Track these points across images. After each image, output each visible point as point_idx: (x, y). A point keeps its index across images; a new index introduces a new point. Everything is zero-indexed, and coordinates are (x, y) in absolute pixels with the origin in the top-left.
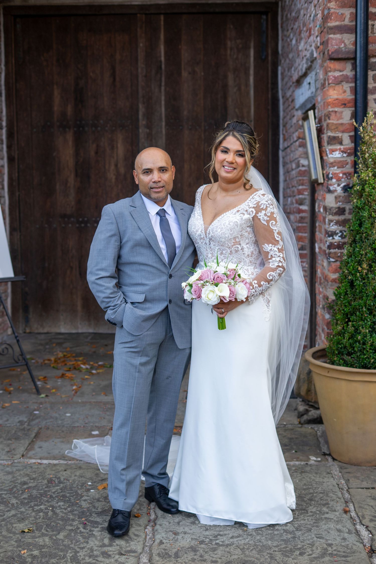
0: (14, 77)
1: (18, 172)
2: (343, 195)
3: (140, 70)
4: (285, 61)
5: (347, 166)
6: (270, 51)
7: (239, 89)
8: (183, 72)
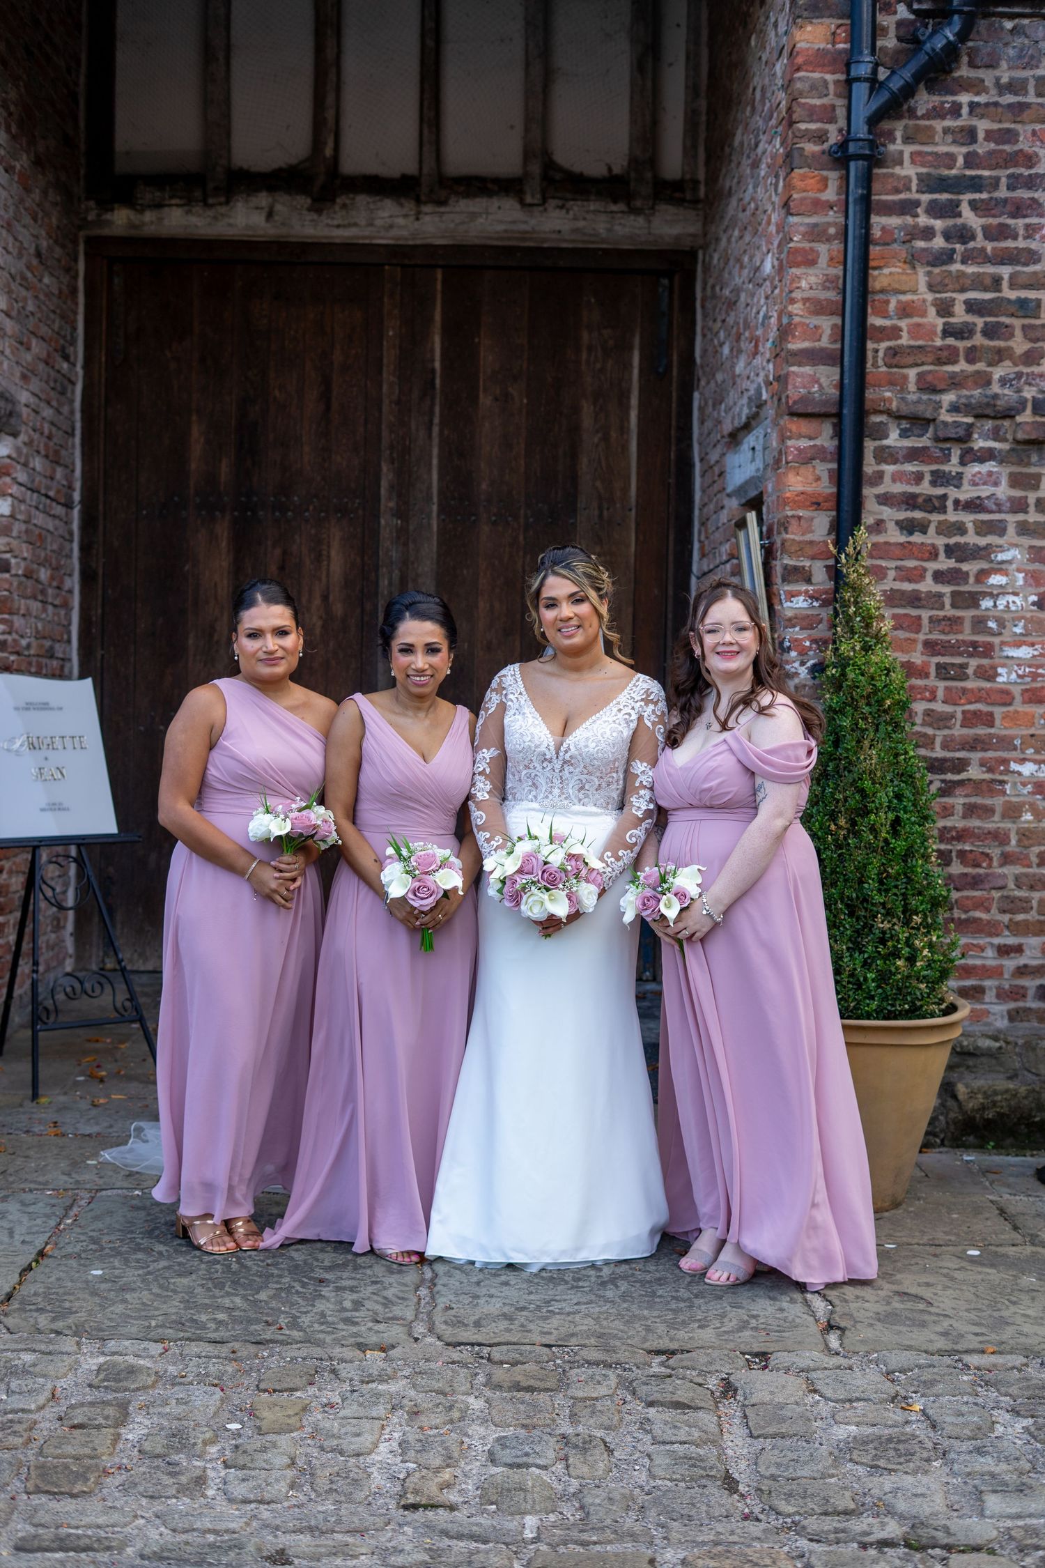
0: (103, 392)
1: (103, 605)
2: (810, 683)
3: (385, 387)
4: (708, 383)
5: (820, 626)
6: (675, 358)
7: (606, 438)
8: (481, 395)
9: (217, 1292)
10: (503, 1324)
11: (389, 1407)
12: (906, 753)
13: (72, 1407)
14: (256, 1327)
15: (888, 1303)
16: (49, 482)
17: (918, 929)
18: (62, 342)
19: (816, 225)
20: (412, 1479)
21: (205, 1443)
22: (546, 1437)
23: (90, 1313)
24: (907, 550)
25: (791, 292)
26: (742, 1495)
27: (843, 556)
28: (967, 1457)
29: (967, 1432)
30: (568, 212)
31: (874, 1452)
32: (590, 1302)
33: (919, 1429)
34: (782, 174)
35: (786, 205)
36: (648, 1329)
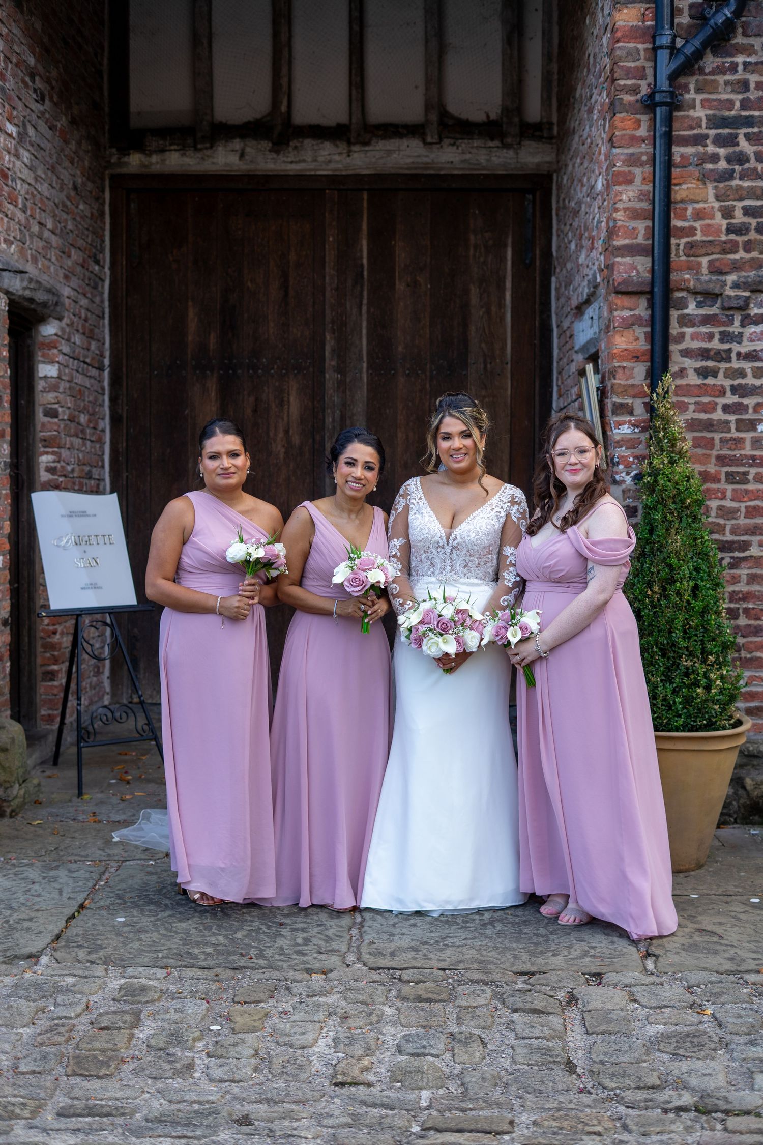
0: (124, 286)
1: (127, 441)
2: (633, 487)
3: (327, 278)
4: (561, 270)
5: (640, 446)
6: (538, 252)
7: (488, 312)
8: (397, 282)
9: (206, 933)
10: (411, 954)
11: (327, 1013)
12: (702, 538)
13: (100, 1015)
14: (234, 957)
15: (691, 937)
16: (86, 352)
17: (713, 666)
18: (94, 251)
19: (632, 154)
20: (341, 1064)
21: (194, 1040)
22: (438, 1035)
23: (115, 948)
24: (703, 390)
25: (615, 203)
26: (579, 1075)
27: (655, 395)
28: (743, 1048)
29: (744, 1029)
30: (458, 148)
31: (675, 1044)
32: (475, 938)
33: (709, 1027)
34: (608, 117)
35: (611, 140)
36: (516, 957)
